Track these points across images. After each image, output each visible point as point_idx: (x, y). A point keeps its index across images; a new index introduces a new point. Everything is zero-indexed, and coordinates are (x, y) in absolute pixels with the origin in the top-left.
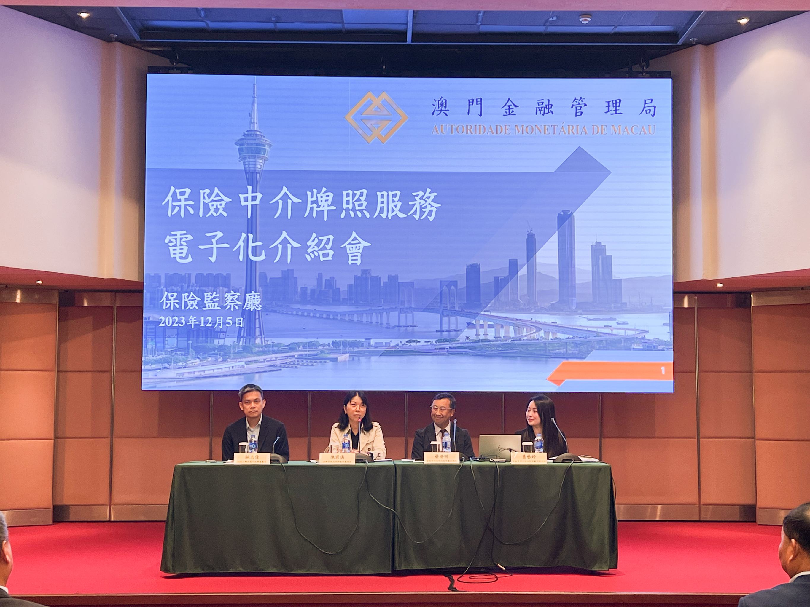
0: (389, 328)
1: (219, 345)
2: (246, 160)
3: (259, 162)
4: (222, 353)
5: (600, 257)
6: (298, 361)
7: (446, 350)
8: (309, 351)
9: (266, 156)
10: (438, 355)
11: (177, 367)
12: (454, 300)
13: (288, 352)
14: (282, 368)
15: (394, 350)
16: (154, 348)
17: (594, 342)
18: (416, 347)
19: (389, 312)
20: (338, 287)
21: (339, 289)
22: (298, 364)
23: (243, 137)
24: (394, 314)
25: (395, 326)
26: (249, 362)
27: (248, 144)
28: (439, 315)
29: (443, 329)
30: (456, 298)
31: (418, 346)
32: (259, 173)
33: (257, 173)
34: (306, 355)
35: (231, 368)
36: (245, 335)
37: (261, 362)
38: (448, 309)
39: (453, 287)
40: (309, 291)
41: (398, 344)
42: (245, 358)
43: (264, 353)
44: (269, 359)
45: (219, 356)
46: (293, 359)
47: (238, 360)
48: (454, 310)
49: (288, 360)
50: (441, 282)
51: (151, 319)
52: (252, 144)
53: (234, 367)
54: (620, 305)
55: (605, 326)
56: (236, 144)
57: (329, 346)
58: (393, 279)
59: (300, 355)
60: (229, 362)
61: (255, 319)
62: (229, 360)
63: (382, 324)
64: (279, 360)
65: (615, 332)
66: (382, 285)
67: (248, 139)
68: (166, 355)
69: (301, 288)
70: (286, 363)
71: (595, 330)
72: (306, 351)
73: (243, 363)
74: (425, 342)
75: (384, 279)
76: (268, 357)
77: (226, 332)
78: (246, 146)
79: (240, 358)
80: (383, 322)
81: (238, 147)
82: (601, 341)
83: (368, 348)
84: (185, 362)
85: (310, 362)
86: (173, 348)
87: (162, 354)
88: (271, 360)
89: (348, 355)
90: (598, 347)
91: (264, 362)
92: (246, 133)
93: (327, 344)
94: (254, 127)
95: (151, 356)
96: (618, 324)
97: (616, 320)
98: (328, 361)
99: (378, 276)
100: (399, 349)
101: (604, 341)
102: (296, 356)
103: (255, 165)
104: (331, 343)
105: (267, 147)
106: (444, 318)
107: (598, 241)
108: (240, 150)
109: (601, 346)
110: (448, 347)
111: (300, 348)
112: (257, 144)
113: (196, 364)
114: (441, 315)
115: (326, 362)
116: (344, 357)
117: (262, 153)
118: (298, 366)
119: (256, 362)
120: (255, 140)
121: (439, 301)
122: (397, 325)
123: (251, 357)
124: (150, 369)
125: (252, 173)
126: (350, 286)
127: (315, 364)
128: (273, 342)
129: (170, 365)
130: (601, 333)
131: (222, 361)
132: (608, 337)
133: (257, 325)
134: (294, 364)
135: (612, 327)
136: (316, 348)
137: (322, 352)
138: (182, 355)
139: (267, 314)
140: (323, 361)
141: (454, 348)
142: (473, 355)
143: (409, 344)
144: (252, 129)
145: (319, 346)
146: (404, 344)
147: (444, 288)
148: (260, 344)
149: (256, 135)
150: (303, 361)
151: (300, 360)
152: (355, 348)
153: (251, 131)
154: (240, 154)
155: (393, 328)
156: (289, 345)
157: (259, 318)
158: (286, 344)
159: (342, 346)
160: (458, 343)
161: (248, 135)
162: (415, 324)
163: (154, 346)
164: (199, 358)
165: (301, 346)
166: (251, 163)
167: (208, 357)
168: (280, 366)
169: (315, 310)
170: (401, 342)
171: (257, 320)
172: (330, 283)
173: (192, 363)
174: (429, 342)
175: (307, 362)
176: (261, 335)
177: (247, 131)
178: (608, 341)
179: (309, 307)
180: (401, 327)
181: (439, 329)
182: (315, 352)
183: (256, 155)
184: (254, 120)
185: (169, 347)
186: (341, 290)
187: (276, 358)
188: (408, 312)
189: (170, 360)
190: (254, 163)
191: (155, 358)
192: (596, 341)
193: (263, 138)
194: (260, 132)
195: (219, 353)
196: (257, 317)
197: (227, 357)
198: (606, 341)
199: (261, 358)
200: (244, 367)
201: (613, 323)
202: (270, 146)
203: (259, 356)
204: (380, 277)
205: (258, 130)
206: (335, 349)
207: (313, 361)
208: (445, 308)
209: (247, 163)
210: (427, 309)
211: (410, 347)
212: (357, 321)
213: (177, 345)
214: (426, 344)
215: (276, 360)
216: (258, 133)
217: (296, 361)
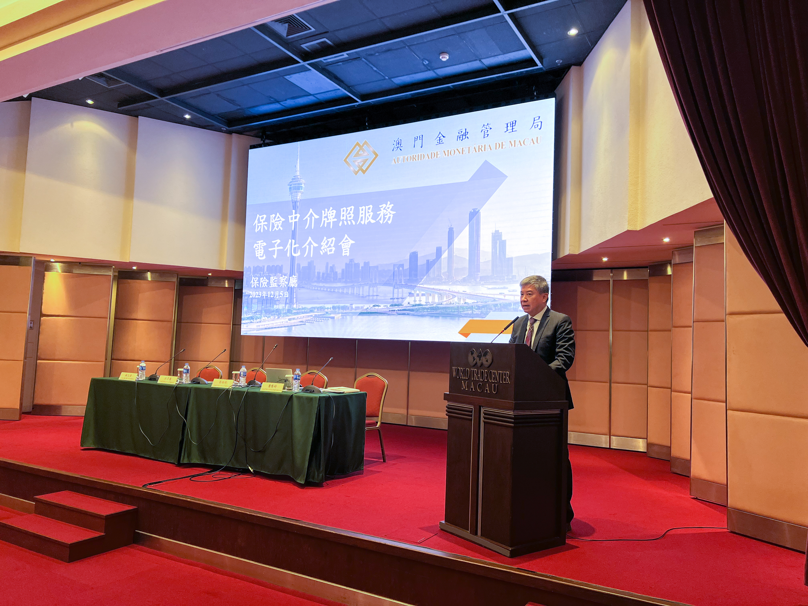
0: (364, 297)
1: (276, 308)
2: (293, 195)
3: (299, 195)
4: (277, 313)
5: (498, 241)
6: (314, 319)
7: (396, 311)
8: (320, 312)
9: (302, 191)
10: (391, 315)
11: (257, 322)
12: (402, 277)
13: (309, 313)
14: (306, 323)
15: (365, 312)
16: (247, 310)
17: (492, 305)
18: (378, 310)
19: (364, 287)
20: (336, 271)
21: (337, 272)
22: (314, 321)
23: (292, 180)
24: (366, 288)
25: (367, 296)
26: (290, 319)
27: (294, 184)
28: (392, 287)
29: (395, 297)
30: (402, 275)
31: (379, 309)
32: (299, 202)
33: (298, 202)
34: (318, 315)
35: (281, 322)
36: (289, 303)
37: (296, 319)
38: (398, 283)
39: (401, 269)
40: (321, 274)
41: (368, 308)
42: (288, 316)
43: (297, 313)
44: (300, 317)
45: (276, 315)
46: (312, 318)
47: (285, 318)
48: (401, 284)
49: (309, 318)
50: (394, 265)
51: (246, 294)
52: (296, 184)
53: (283, 322)
54: (511, 277)
55: (500, 293)
56: (288, 185)
57: (330, 309)
58: (366, 264)
59: (315, 315)
60: (281, 319)
61: (294, 292)
62: (280, 318)
63: (359, 294)
64: (305, 318)
65: (507, 297)
66: (360, 269)
67: (294, 182)
68: (252, 314)
69: (317, 272)
70: (308, 320)
71: (492, 296)
72: (318, 312)
73: (287, 320)
74: (384, 306)
75: (362, 265)
76: (299, 316)
77: (279, 301)
78: (293, 186)
79: (286, 317)
80: (360, 294)
81: (289, 187)
82: (497, 305)
83: (351, 311)
84: (260, 319)
85: (321, 319)
86: (255, 310)
87: (250, 314)
88: (301, 318)
89: (340, 315)
90: (494, 309)
91: (297, 319)
92: (293, 178)
93: (329, 308)
94: (297, 173)
95: (245, 315)
96: (509, 291)
97: (508, 288)
98: (329, 319)
99: (358, 263)
100: (369, 311)
101: (499, 305)
102: (313, 316)
103: (297, 197)
104: (331, 307)
105: (303, 185)
106: (395, 290)
107: (496, 230)
108: (290, 188)
109: (497, 308)
110: (397, 310)
111: (316, 310)
112: (298, 184)
113: (265, 320)
114: (393, 288)
115: (328, 319)
116: (338, 316)
117: (301, 189)
118: (314, 322)
119: (294, 319)
120: (297, 181)
121: (392, 278)
122: (368, 295)
123: (291, 316)
124: (245, 323)
125: (295, 202)
126: (343, 270)
127: (323, 320)
128: (302, 307)
129: (253, 321)
130: (496, 298)
131: (277, 318)
132: (501, 301)
133: (295, 297)
134: (312, 321)
135: (505, 294)
136: (324, 310)
137: (327, 313)
138: (259, 315)
139: (300, 289)
140: (327, 319)
141: (400, 310)
142: (411, 315)
143: (374, 308)
144: (296, 175)
145: (325, 309)
146: (372, 308)
147: (396, 269)
148: (296, 308)
149: (298, 178)
150: (317, 319)
151: (315, 318)
152: (344, 310)
153: (296, 176)
154: (290, 191)
155: (366, 297)
156: (310, 309)
157: (296, 292)
158: (309, 308)
159: (337, 309)
160: (403, 307)
161: (294, 179)
162: (378, 294)
163: (247, 309)
164: (267, 317)
165: (316, 309)
166: (295, 196)
167: (271, 316)
168: (305, 322)
169: (324, 286)
170: (370, 306)
171: (295, 293)
172: (332, 268)
173: (263, 320)
174: (386, 306)
175: (319, 319)
176: (296, 302)
177: (294, 177)
178: (502, 305)
179: (321, 285)
180: (370, 296)
181: (392, 297)
182: (323, 313)
183: (298, 190)
184: (297, 169)
185: (253, 310)
186: (338, 273)
187: (303, 317)
188: (374, 286)
189: (254, 318)
190: (296, 196)
191: (247, 316)
192: (493, 305)
193: (301, 180)
194: (300, 176)
195: (276, 313)
196: (295, 291)
197: (280, 316)
198: (500, 304)
199: (296, 317)
200: (287, 322)
201: (506, 291)
202: (305, 184)
203: (295, 315)
204: (359, 264)
205: (299, 175)
206: (333, 311)
207: (322, 318)
208: (396, 283)
209: (293, 196)
210: (386, 284)
211: (375, 310)
212: (346, 292)
213: (257, 309)
214: (384, 307)
215: (303, 318)
216: (299, 177)
217: (313, 319)
